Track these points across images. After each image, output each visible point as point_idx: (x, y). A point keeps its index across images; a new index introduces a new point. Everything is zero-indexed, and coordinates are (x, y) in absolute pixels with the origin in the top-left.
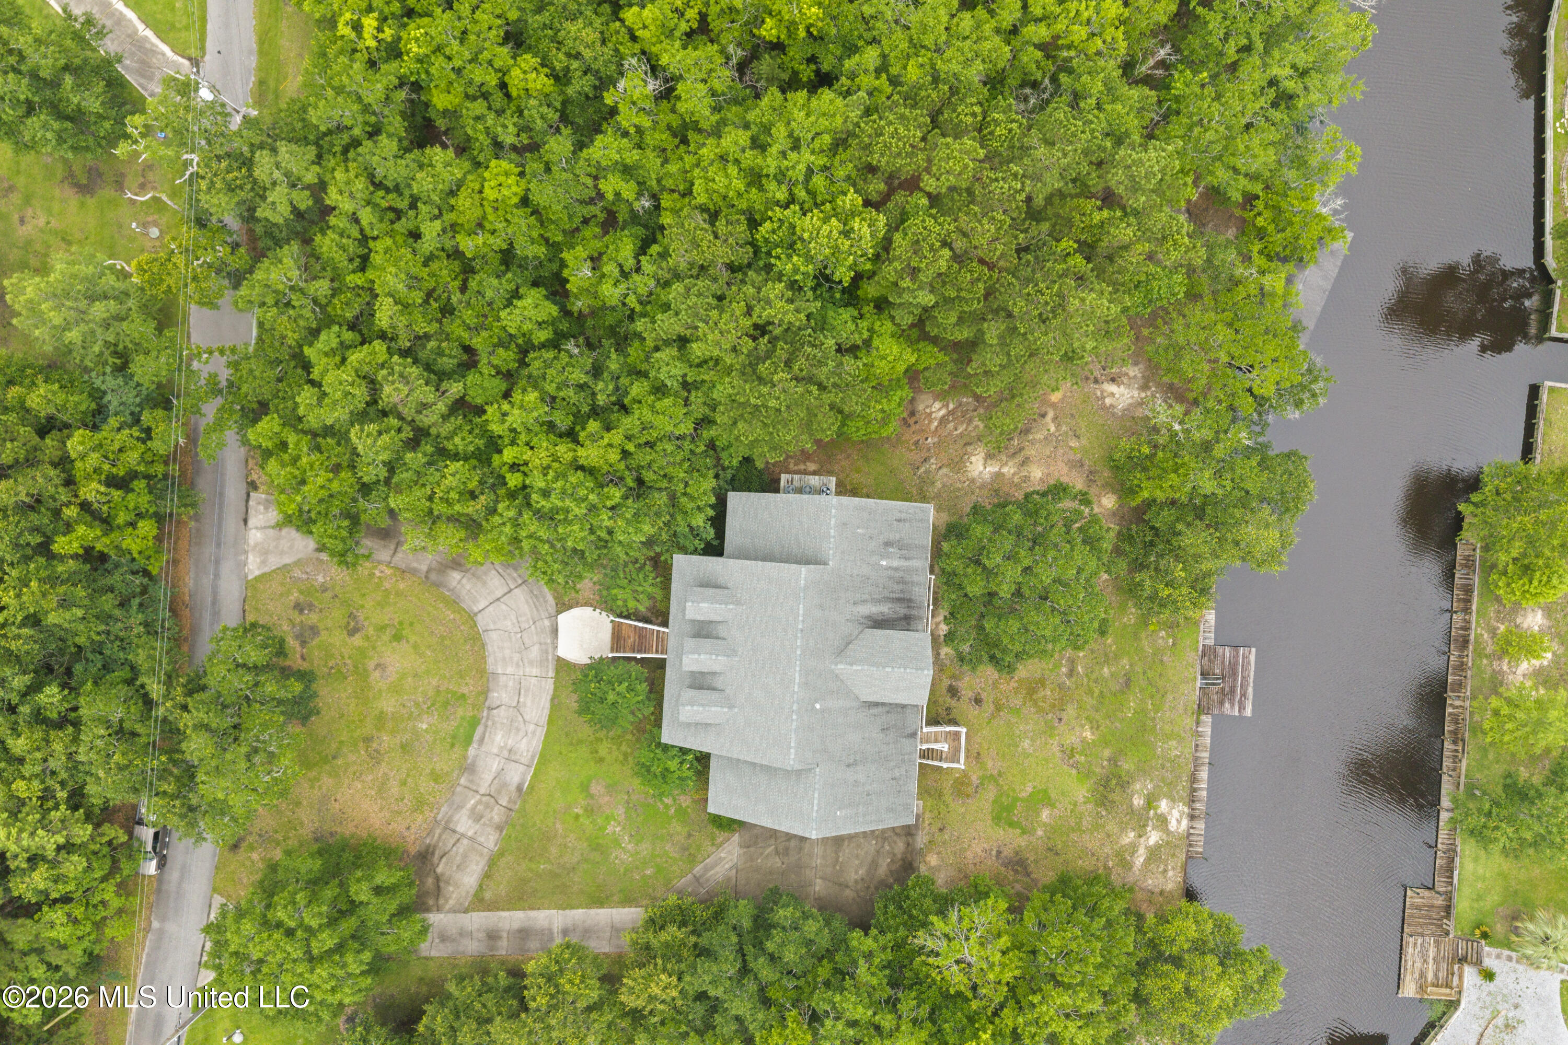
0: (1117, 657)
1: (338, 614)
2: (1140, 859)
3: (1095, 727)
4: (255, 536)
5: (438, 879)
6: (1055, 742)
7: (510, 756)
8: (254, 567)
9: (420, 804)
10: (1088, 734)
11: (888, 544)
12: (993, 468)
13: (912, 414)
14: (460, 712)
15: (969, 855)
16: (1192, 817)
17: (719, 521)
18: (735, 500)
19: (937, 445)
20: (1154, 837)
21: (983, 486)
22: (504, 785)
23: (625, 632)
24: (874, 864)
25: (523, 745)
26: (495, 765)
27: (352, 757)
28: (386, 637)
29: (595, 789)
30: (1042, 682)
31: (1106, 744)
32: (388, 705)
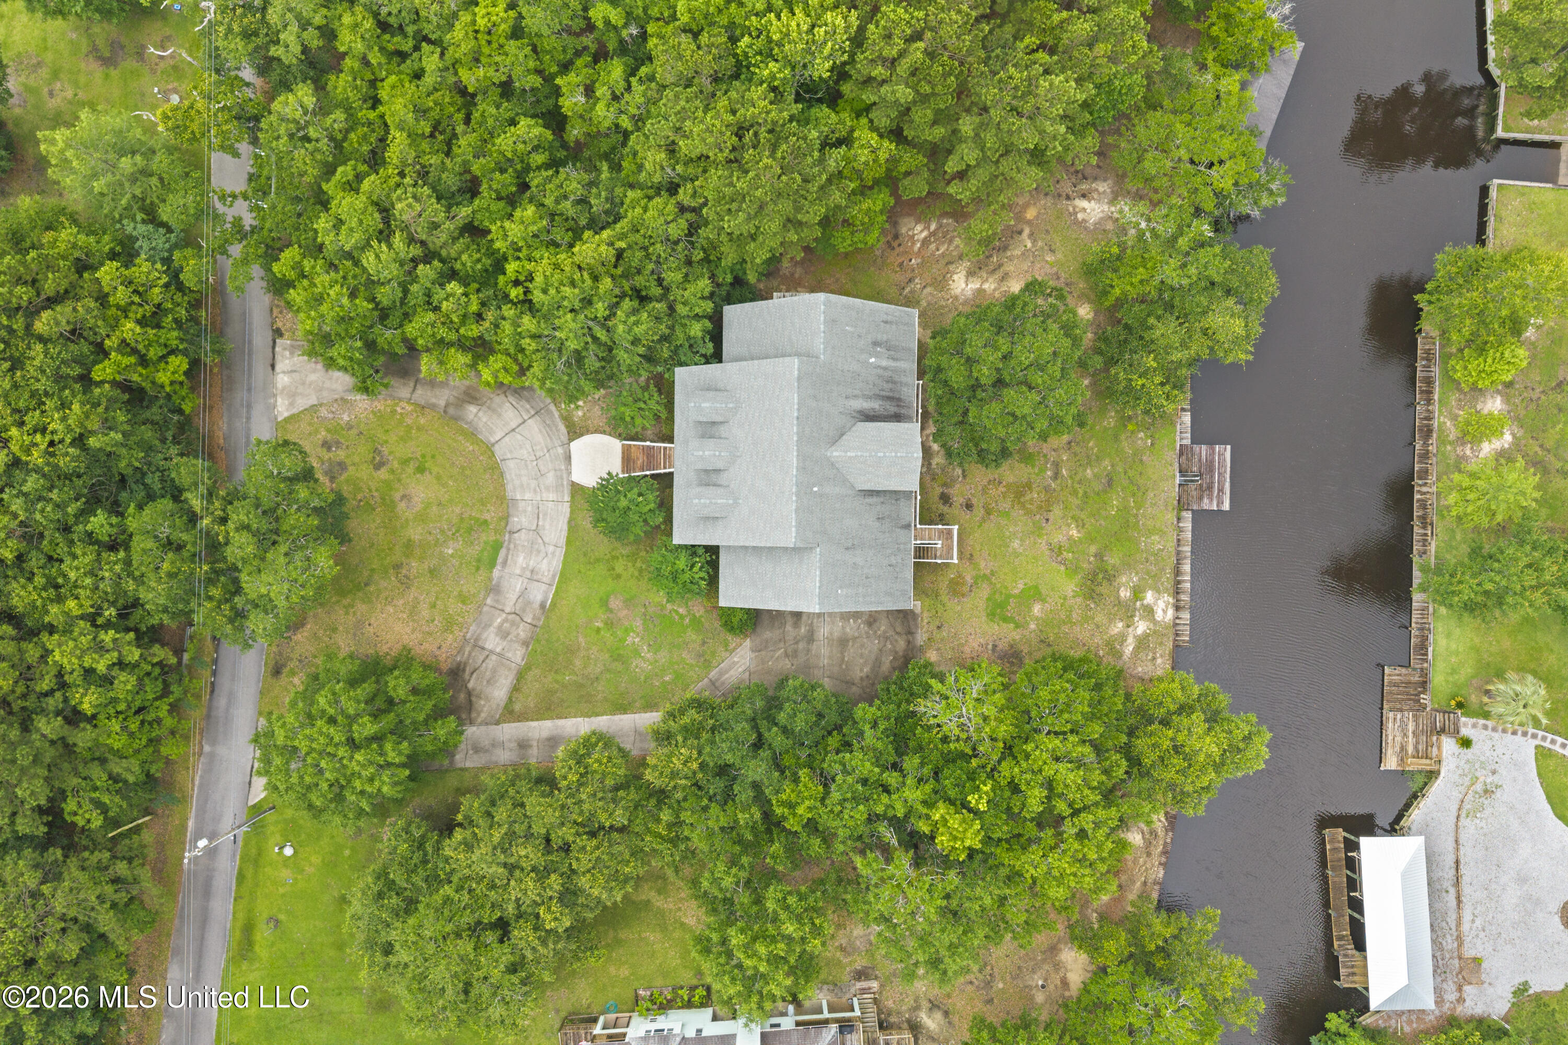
0: (1099, 459)
1: (363, 451)
2: (1129, 648)
3: (1081, 525)
4: (282, 380)
5: (469, 694)
6: (1042, 542)
7: (533, 575)
8: (283, 409)
9: (449, 625)
10: (1074, 533)
11: (876, 344)
12: (974, 285)
13: (896, 237)
14: (484, 537)
15: (967, 650)
16: (1177, 608)
17: (716, 336)
18: (731, 312)
19: (921, 265)
20: (1141, 627)
21: (965, 303)
22: (529, 603)
23: (634, 453)
24: (877, 663)
25: (544, 566)
26: (518, 585)
27: (383, 584)
28: (410, 469)
29: (615, 603)
30: (1029, 486)
31: (1092, 540)
32: (415, 533)
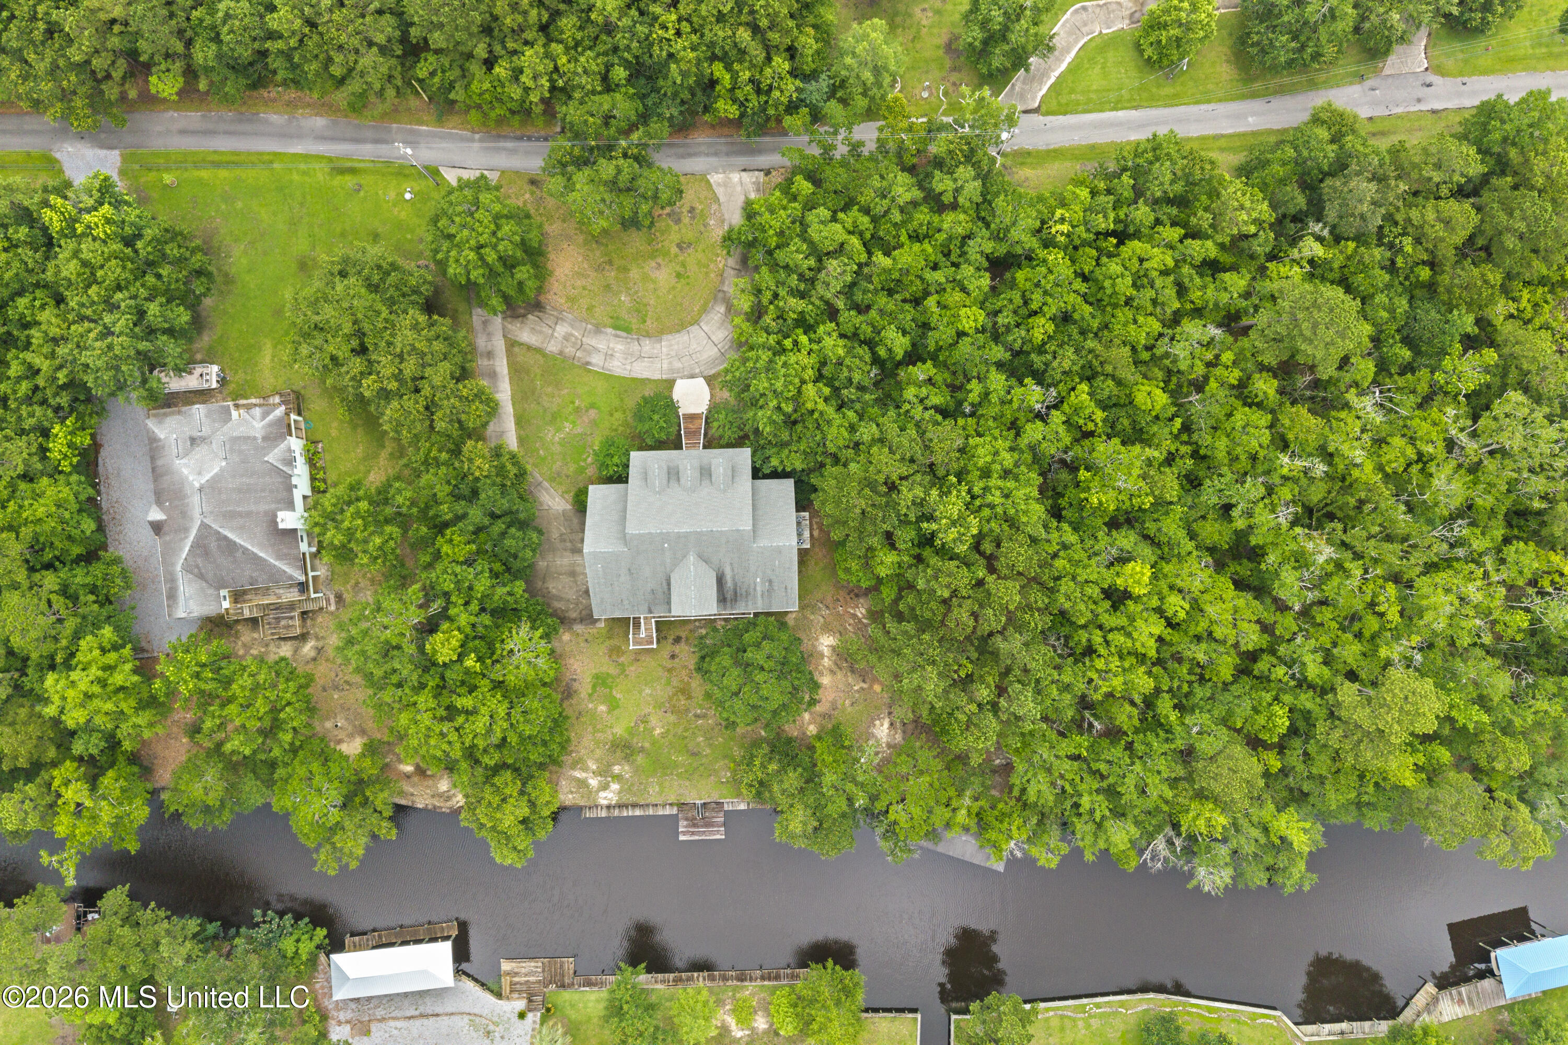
0: (710, 745)
1: (690, 235)
2: (578, 774)
3: (663, 735)
4: (735, 177)
5: (524, 316)
6: (650, 709)
7: (609, 356)
8: (715, 178)
9: (572, 300)
10: (658, 731)
11: (770, 582)
12: (826, 651)
13: (857, 596)
14: (634, 321)
15: (572, 661)
16: (608, 807)
17: (776, 475)
18: (789, 484)
19: (838, 614)
20: (594, 782)
21: (814, 646)
22: (589, 353)
23: (697, 422)
24: (560, 599)
25: (616, 363)
26: (602, 346)
27: (598, 253)
28: (678, 268)
29: (592, 413)
30: (689, 697)
31: (653, 744)
32: (634, 273)
